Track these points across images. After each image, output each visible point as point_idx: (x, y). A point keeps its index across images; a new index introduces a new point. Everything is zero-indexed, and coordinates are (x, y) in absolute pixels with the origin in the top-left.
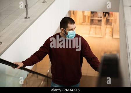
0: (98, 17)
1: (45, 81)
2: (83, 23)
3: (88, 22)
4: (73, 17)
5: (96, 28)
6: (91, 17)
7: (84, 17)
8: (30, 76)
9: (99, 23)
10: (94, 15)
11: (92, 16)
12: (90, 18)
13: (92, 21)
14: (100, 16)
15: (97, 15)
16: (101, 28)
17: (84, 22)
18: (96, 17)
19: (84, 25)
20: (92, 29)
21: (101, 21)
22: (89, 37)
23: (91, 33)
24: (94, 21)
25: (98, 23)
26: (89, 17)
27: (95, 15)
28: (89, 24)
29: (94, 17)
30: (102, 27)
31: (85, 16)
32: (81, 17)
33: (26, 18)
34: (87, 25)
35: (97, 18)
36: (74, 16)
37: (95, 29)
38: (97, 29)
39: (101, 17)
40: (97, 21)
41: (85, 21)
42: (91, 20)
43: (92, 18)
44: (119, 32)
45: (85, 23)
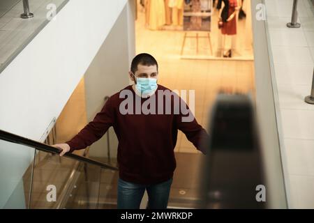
0: (202, 11)
1: (80, 171)
2: (166, 27)
3: (179, 24)
4: (142, 11)
5: (197, 37)
6: (185, 11)
7: (169, 11)
8: (42, 158)
9: (205, 25)
10: (191, 6)
11: (188, 8)
12: (183, 14)
13: (188, 20)
14: (206, 9)
15: (200, 5)
16: (209, 37)
17: (169, 23)
18: (197, 11)
19: (169, 30)
20: (188, 40)
21: (208, 19)
22: (182, 59)
23: (186, 49)
24: (193, 21)
25: (202, 24)
26: (179, 11)
27: (194, 6)
28: (181, 28)
29: (191, 11)
30: (211, 34)
31: (171, 9)
32: (162, 11)
33: (24, 16)
34: (176, 30)
35: (199, 14)
36: (144, 11)
37: (195, 40)
38: (200, 39)
39: (209, 11)
40: (200, 21)
41: (171, 22)
42: (185, 17)
43: (188, 14)
44: (252, 44)
45: (171, 27)
